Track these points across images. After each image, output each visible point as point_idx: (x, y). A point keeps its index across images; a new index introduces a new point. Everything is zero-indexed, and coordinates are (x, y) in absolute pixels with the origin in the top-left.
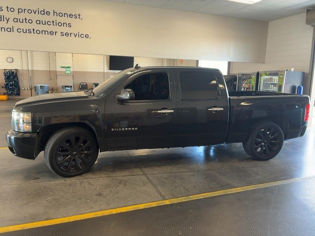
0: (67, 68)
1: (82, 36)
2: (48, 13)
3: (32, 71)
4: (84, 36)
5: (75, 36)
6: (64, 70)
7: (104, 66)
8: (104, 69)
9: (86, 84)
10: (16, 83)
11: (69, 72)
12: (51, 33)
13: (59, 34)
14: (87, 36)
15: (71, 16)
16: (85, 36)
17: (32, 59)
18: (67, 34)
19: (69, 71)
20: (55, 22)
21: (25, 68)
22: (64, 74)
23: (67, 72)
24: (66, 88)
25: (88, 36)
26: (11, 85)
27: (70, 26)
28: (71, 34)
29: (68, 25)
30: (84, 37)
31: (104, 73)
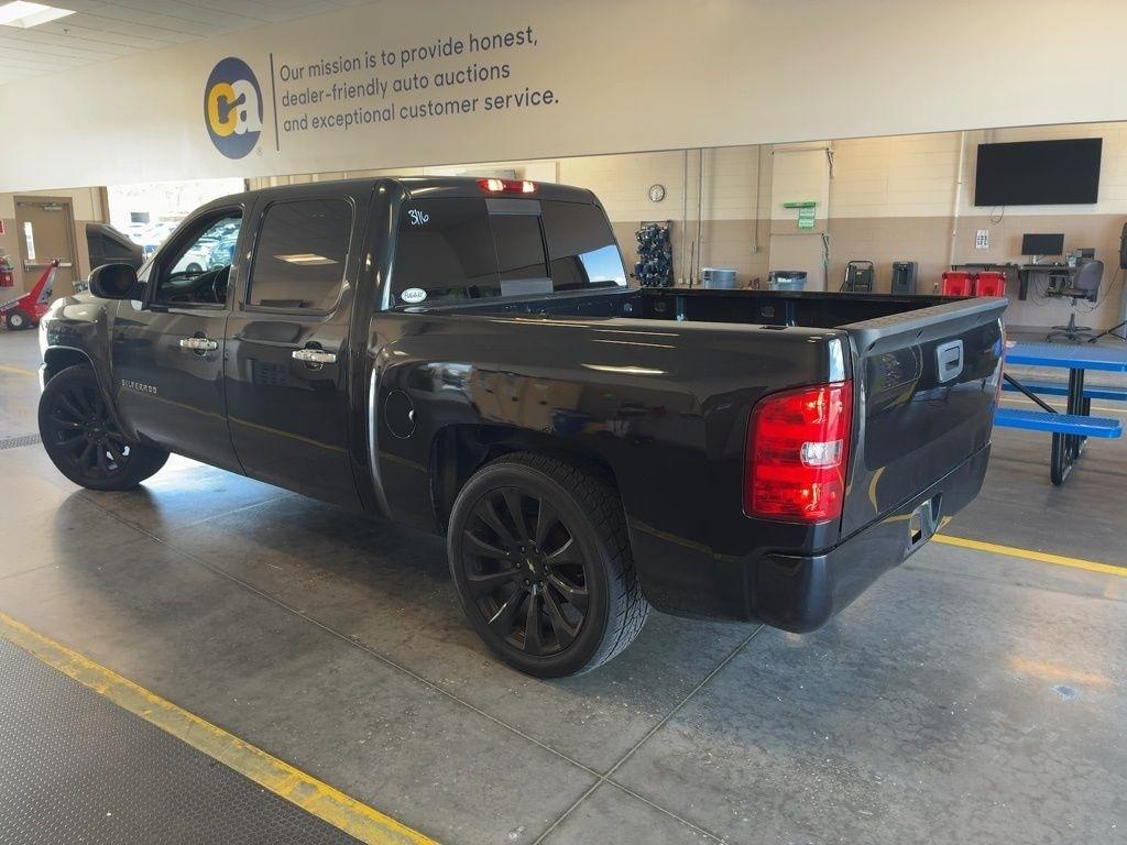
0: (804, 207)
1: (536, 99)
2: (459, 47)
3: (711, 223)
4: (541, 98)
5: (519, 105)
6: (793, 215)
7: (955, 190)
8: (953, 203)
9: (871, 267)
10: (664, 263)
11: (810, 223)
12: (466, 106)
13: (481, 105)
14: (548, 97)
15: (508, 40)
16: (544, 97)
17: (712, 187)
18: (500, 102)
19: (808, 218)
20: (472, 69)
21: (691, 217)
22: (795, 232)
23: (803, 223)
24: (780, 280)
26: (651, 270)
27: (506, 74)
28: (508, 98)
29: (501, 73)
30: (539, 101)
31: (952, 218)
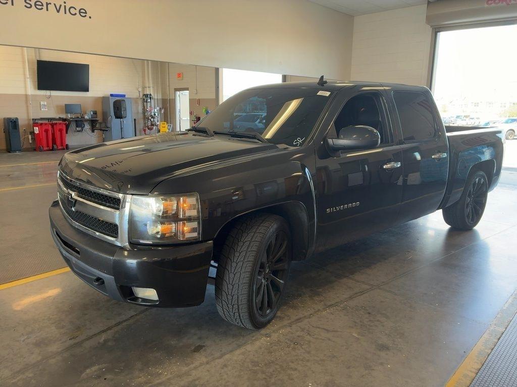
1: (73, 11)
4: (77, 12)
5: (58, 11)
14: (83, 12)
16: (80, 12)
18: (39, 5)
25: (86, 13)
28: (47, 4)
30: (76, 14)
